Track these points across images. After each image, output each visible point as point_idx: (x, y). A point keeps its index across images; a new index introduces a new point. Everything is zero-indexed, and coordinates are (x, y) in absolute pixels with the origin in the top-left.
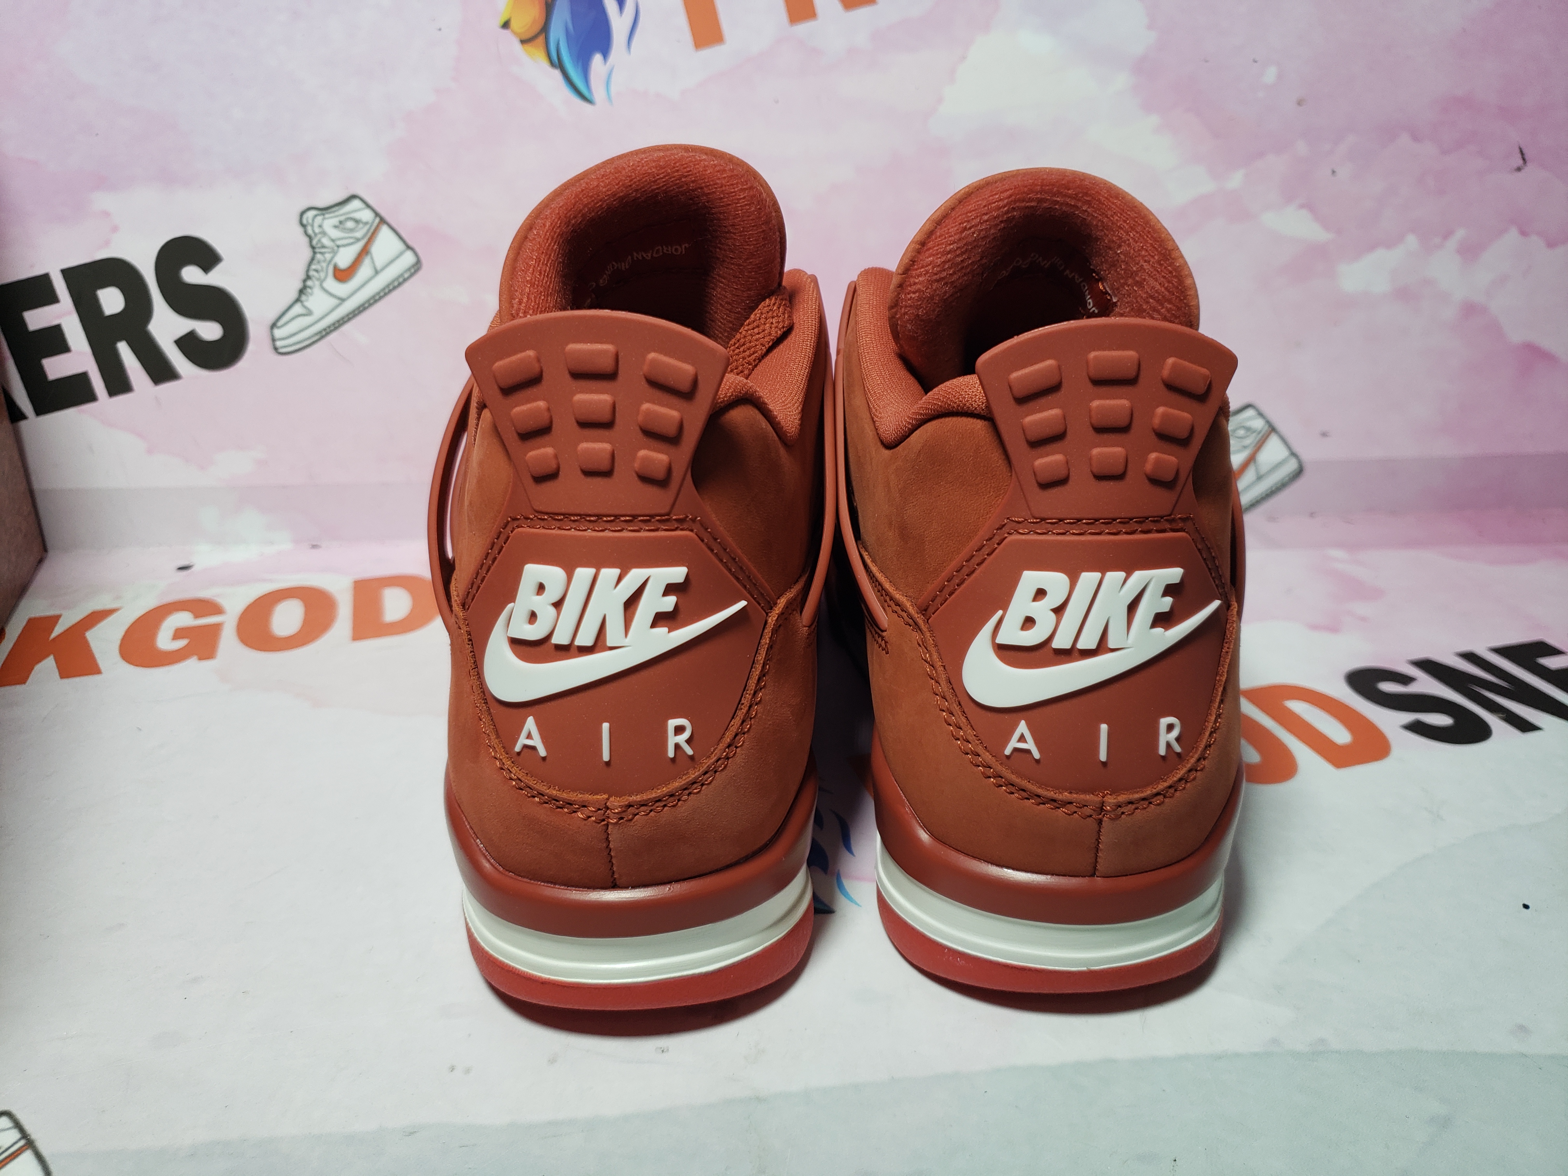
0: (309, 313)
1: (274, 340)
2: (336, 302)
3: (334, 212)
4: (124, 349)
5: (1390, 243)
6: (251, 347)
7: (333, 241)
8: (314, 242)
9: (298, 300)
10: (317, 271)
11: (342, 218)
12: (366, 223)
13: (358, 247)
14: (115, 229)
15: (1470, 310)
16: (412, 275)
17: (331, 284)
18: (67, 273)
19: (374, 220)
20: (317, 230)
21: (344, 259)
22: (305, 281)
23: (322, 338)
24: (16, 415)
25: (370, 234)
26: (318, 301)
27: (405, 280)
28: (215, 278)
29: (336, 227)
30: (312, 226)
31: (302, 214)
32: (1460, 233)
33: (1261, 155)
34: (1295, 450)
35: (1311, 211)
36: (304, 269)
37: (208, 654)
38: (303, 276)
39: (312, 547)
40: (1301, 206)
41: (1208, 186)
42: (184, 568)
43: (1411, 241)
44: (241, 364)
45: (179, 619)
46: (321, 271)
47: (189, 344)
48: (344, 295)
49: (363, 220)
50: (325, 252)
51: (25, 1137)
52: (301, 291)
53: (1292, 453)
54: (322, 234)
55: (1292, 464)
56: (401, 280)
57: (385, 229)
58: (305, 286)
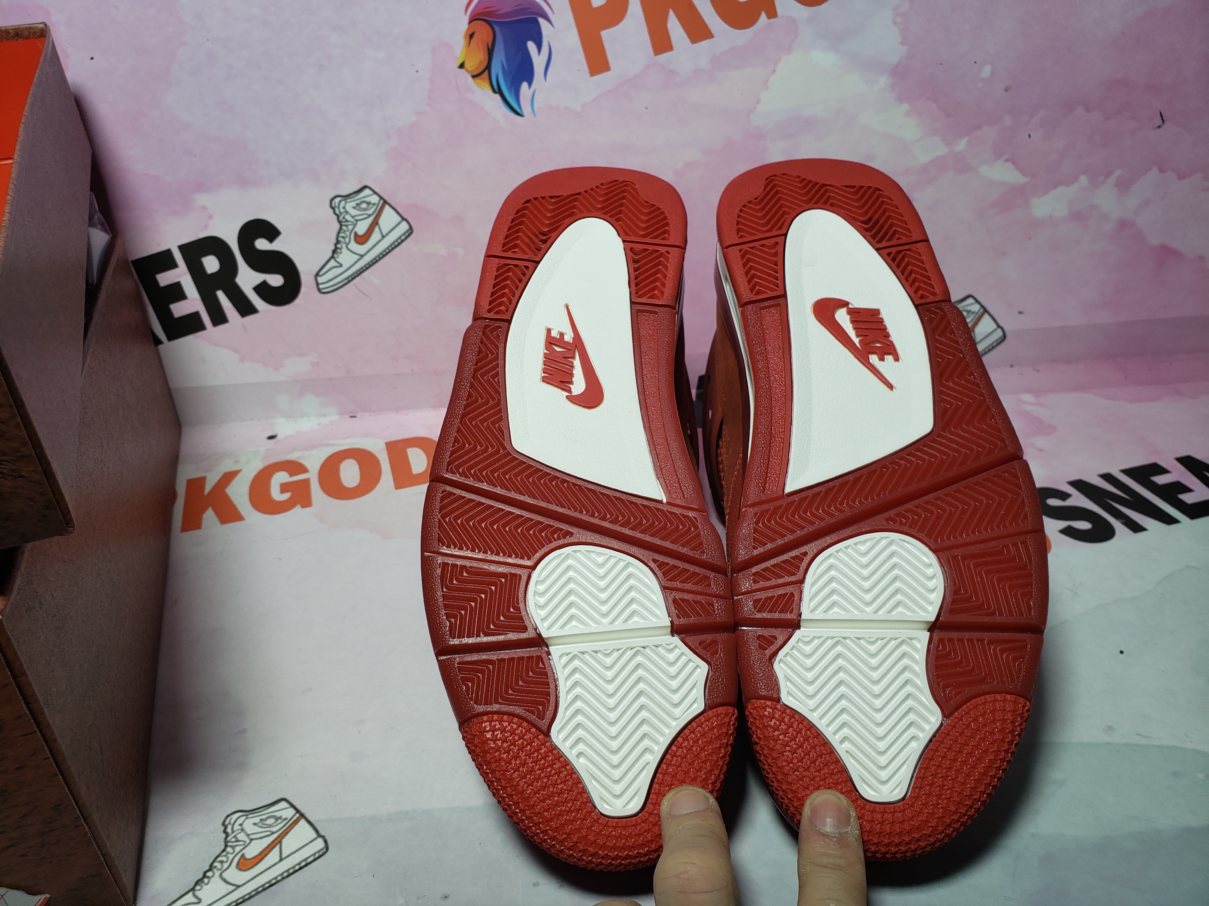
0: (341, 266)
1: (318, 284)
2: (358, 257)
3: (353, 197)
4: (221, 295)
5: (1068, 183)
6: (303, 289)
7: (353, 217)
8: (341, 219)
9: (332, 257)
10: (343, 237)
11: (358, 202)
12: (374, 204)
13: (371, 220)
14: (211, 217)
15: (1123, 224)
16: (407, 238)
17: (353, 246)
18: (182, 248)
19: (379, 202)
20: (342, 210)
21: (362, 228)
22: (336, 245)
23: (350, 281)
25: (377, 211)
26: (346, 258)
27: (402, 241)
28: (276, 246)
29: (354, 208)
30: (339, 208)
31: (332, 200)
32: (1118, 173)
33: (979, 127)
34: (1001, 324)
35: (1014, 163)
36: (335, 236)
37: (306, 503)
38: (335, 241)
39: (351, 417)
40: (1007, 160)
41: (942, 150)
42: (271, 438)
43: (1083, 180)
44: (297, 301)
45: (281, 477)
46: (347, 237)
47: (262, 290)
48: (362, 253)
49: (373, 202)
50: (348, 225)
51: (298, 811)
52: (334, 252)
53: (999, 326)
54: (344, 214)
55: (999, 334)
56: (399, 241)
57: (387, 207)
58: (336, 248)
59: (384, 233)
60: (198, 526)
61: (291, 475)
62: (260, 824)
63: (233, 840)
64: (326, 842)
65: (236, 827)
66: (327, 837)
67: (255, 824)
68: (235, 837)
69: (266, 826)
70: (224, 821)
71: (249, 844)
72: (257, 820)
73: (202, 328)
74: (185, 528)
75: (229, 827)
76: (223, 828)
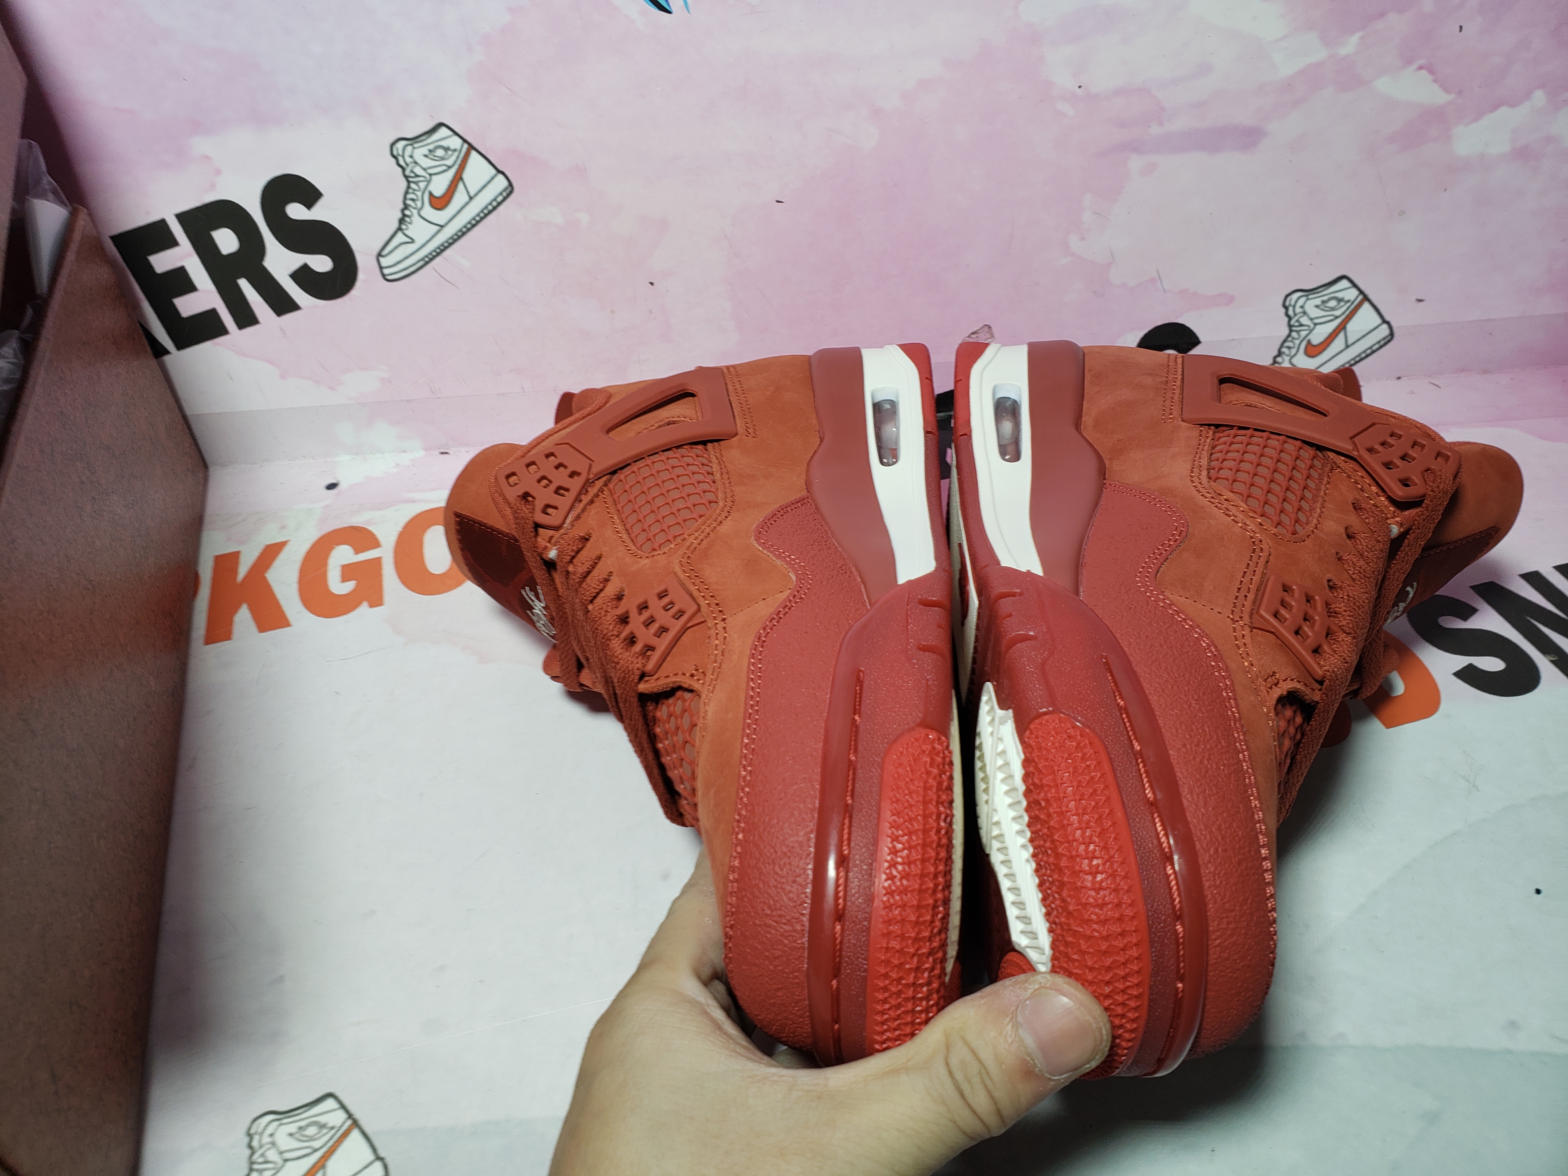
0: (413, 241)
1: (381, 268)
2: (437, 228)
3: (423, 141)
4: (244, 284)
5: (1514, 103)
6: (361, 276)
7: (424, 169)
8: (407, 173)
9: (400, 229)
10: (413, 200)
11: (431, 147)
12: (455, 150)
13: (451, 173)
14: (218, 172)
16: (505, 199)
17: (429, 212)
19: (462, 146)
20: (408, 160)
21: (439, 186)
22: (403, 211)
23: (427, 263)
24: (159, 351)
25: (459, 162)
26: (418, 230)
27: (499, 204)
28: (317, 213)
29: (426, 156)
30: (403, 156)
31: (392, 145)
33: (1382, 15)
34: (1387, 318)
35: (1431, 72)
36: (401, 198)
37: (376, 600)
38: (402, 206)
39: (442, 453)
40: (1420, 68)
41: (1319, 54)
42: (332, 486)
43: (1539, 97)
44: (354, 292)
45: (342, 555)
46: (417, 200)
47: (303, 276)
48: (442, 223)
49: (452, 147)
50: (419, 182)
51: (350, 1116)
52: (401, 221)
53: (1384, 321)
54: (413, 165)
55: (1384, 331)
56: (495, 204)
57: (474, 154)
58: (404, 215)
59: (472, 194)
60: (227, 636)
61: (357, 552)
62: (297, 1136)
63: (261, 1160)
64: (386, 1167)
65: (266, 1139)
66: (388, 1161)
67: (291, 1135)
68: (262, 1155)
69: (304, 1138)
70: (249, 1129)
71: (282, 1167)
72: (293, 1128)
73: (223, 331)
74: (210, 639)
75: (256, 1138)
76: (246, 1140)
